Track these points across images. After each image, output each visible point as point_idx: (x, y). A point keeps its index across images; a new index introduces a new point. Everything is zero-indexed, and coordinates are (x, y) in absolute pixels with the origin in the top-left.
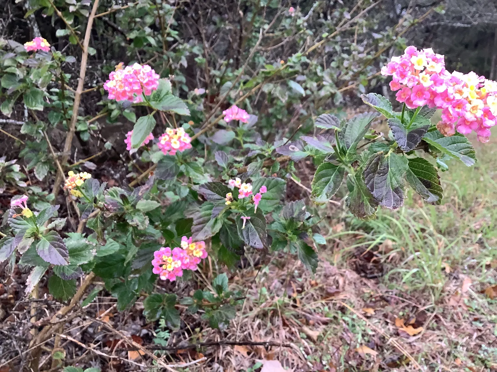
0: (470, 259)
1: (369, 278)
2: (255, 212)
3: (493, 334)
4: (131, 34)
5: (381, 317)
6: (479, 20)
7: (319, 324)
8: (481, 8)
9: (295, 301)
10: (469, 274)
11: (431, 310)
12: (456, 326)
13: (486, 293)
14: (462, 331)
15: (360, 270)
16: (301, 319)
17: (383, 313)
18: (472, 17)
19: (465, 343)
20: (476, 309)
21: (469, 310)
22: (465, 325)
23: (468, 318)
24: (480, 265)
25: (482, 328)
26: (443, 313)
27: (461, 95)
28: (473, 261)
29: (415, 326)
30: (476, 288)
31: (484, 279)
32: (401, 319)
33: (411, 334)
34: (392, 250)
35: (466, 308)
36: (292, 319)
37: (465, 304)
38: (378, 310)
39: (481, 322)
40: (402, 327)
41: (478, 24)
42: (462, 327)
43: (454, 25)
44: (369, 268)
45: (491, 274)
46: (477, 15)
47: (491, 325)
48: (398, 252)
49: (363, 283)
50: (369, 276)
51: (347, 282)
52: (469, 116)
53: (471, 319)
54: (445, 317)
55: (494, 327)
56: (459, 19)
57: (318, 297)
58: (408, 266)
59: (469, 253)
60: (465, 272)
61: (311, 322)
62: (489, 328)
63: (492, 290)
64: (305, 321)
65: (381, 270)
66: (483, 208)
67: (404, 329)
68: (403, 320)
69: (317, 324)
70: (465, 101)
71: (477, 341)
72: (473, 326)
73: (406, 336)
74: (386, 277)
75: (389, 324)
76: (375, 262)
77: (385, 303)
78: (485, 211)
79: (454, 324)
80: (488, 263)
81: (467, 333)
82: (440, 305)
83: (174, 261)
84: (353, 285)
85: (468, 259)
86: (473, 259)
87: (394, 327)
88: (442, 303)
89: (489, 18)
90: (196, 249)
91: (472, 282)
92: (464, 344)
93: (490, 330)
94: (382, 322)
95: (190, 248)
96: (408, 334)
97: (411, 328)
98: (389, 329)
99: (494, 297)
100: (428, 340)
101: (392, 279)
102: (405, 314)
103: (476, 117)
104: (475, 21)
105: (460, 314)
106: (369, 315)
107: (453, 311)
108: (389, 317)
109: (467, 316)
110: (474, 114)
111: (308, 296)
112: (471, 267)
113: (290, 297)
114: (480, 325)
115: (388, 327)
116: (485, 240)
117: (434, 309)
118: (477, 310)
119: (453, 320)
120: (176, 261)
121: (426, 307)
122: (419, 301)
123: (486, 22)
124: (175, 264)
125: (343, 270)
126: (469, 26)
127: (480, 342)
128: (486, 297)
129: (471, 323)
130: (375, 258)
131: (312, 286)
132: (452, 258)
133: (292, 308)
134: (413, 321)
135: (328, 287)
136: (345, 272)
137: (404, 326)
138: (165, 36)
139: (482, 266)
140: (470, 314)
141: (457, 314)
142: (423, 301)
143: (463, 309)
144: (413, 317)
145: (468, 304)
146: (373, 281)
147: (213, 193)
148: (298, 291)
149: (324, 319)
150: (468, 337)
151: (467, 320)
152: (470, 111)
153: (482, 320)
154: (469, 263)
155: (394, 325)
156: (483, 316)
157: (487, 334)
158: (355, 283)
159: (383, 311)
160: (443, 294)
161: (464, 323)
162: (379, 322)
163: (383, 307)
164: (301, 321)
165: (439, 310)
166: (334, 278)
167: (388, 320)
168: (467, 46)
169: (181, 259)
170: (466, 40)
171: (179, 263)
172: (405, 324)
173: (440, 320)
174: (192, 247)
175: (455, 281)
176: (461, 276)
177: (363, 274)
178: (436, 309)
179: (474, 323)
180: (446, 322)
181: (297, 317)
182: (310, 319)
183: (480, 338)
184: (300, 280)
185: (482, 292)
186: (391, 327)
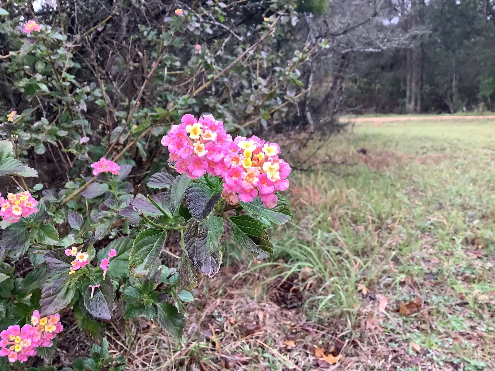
0: (386, 278)
1: (289, 309)
2: (104, 279)
3: (408, 354)
4: (21, 82)
5: (301, 349)
6: (388, 44)
7: (239, 365)
8: (389, 34)
9: (214, 344)
10: (385, 293)
11: (349, 335)
12: (373, 349)
13: (401, 312)
14: (378, 354)
15: (281, 301)
16: (219, 363)
17: (303, 344)
18: (381, 43)
19: (381, 366)
20: (391, 330)
21: (384, 332)
22: (380, 348)
23: (384, 340)
24: (395, 283)
25: (397, 349)
26: (360, 337)
27: (238, 163)
28: (388, 279)
29: (335, 354)
30: (393, 307)
31: (399, 297)
32: (321, 348)
33: (331, 363)
34: (310, 277)
35: (382, 330)
36: (211, 364)
37: (380, 325)
38: (298, 342)
39: (396, 343)
40: (322, 357)
41: (388, 49)
42: (378, 350)
43: (366, 50)
44: (289, 298)
45: (406, 291)
46: (386, 40)
47: (406, 345)
48: (316, 279)
49: (283, 315)
50: (289, 306)
51: (268, 316)
52: (245, 184)
53: (386, 340)
54: (362, 342)
55: (408, 346)
56: (370, 44)
57: (238, 336)
58: (326, 291)
59: (385, 272)
60: (381, 291)
61: (230, 364)
62: (404, 347)
63: (406, 308)
64: (224, 364)
65: (300, 299)
66: (398, 224)
67: (325, 358)
68: (323, 349)
69: (237, 365)
70: (241, 169)
71: (393, 363)
72: (389, 347)
73: (326, 366)
74: (306, 305)
75: (309, 355)
76: (295, 291)
77: (306, 333)
78: (400, 227)
79: (372, 348)
80: (402, 280)
81: (382, 356)
82: (357, 329)
83: (22, 340)
84: (274, 318)
85: (384, 278)
86: (389, 277)
87: (314, 358)
88: (359, 327)
89: (397, 42)
90: (48, 324)
91: (388, 302)
92: (380, 368)
93: (404, 349)
94: (302, 354)
95: (42, 324)
96: (328, 364)
97: (331, 356)
98: (309, 361)
99: (409, 314)
100: (347, 368)
101: (311, 308)
102: (325, 342)
103: (253, 185)
104: (384, 46)
105: (376, 337)
106: (289, 348)
107: (370, 334)
108: (309, 348)
109: (383, 337)
110: (251, 182)
111: (227, 336)
112: (387, 286)
113: (208, 340)
114: (395, 346)
115: (308, 359)
116: (399, 257)
117: (352, 334)
118: (393, 330)
119: (369, 344)
120: (25, 340)
121: (344, 333)
122: (337, 327)
123: (394, 46)
124: (25, 343)
125: (263, 304)
126: (380, 50)
127: (395, 364)
128: (401, 315)
129: (387, 344)
130: (294, 287)
131: (232, 324)
132: (369, 278)
133: (211, 352)
134: (332, 349)
135: (248, 324)
136: (265, 306)
137: (323, 355)
138: (61, 81)
139: (396, 284)
140: (386, 335)
141: (373, 337)
142: (341, 327)
143: (379, 331)
144: (333, 345)
145: (383, 326)
146: (294, 311)
147: (59, 261)
148: (217, 333)
149: (245, 359)
150: (383, 360)
151: (383, 342)
152: (246, 179)
153: (397, 340)
154: (385, 282)
155: (314, 355)
156: (398, 336)
157: (401, 355)
158: (275, 317)
159: (303, 342)
160: (359, 318)
161: (380, 346)
162: (300, 354)
163: (303, 337)
164: (219, 365)
165: (356, 335)
166: (253, 313)
167: (308, 352)
168: (383, 68)
169: (31, 336)
170: (382, 62)
171: (29, 341)
172: (325, 353)
173: (358, 345)
174: (43, 322)
175: (372, 302)
176: (378, 296)
177: (283, 305)
178: (354, 334)
179: (389, 344)
180: (364, 346)
181: (216, 361)
182: (230, 361)
183: (395, 359)
184: (219, 319)
185: (398, 311)
186: (311, 358)
